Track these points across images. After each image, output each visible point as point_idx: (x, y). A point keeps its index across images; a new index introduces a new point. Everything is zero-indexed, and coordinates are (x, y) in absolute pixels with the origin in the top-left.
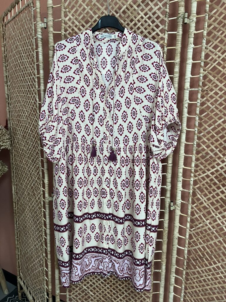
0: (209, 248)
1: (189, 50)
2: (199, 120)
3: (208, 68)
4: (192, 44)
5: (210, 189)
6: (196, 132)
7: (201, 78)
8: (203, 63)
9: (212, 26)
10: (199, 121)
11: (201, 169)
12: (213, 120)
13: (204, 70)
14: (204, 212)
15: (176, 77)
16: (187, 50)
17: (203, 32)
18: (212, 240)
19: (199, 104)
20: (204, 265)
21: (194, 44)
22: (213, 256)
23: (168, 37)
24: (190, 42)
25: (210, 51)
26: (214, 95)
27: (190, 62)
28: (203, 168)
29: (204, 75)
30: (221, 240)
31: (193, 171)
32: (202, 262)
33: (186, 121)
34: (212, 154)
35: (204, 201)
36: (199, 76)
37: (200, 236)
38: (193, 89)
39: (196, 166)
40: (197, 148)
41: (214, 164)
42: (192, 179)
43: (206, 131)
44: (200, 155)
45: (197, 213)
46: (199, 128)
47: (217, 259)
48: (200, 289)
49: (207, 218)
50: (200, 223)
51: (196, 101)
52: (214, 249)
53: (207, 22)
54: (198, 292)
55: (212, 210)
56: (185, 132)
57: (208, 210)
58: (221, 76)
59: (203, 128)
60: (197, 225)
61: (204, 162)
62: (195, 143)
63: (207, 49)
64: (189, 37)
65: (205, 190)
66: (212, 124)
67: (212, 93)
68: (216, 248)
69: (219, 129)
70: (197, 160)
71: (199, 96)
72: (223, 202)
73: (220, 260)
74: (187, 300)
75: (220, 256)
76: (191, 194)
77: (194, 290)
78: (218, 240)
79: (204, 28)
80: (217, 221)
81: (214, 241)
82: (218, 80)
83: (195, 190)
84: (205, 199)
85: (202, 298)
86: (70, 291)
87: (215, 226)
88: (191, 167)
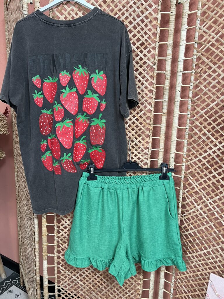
0: (200, 233)
1: (182, 32)
2: (192, 103)
3: (202, 50)
4: (186, 25)
5: (202, 174)
6: (189, 116)
7: (195, 60)
8: (197, 44)
9: (207, 6)
10: (192, 105)
11: (193, 154)
12: (206, 103)
13: (198, 52)
14: (196, 197)
15: (169, 60)
16: (181, 31)
17: (197, 12)
18: (203, 225)
19: (191, 87)
20: (194, 251)
21: (187, 25)
22: (203, 242)
23: (161, 17)
24: (184, 23)
25: (204, 32)
26: (207, 78)
27: (183, 43)
28: (195, 153)
29: (197, 57)
30: (212, 226)
31: (185, 156)
32: (192, 248)
33: (179, 105)
34: (204, 138)
35: (196, 186)
36: (192, 58)
37: (191, 222)
38: (186, 72)
39: (189, 150)
40: (189, 132)
41: (207, 148)
42: (184, 164)
43: (199, 114)
44: (193, 139)
45: (189, 198)
46: (192, 112)
47: (208, 245)
48: (191, 275)
49: (198, 203)
50: (192, 209)
51: (189, 84)
52: (205, 234)
53: (201, 2)
54: (189, 278)
55: (203, 195)
56: (178, 116)
57: (200, 195)
58: (215, 58)
59: (196, 111)
60: (188, 211)
61: (196, 147)
62: (188, 127)
63: (201, 30)
64: (182, 18)
65: (197, 175)
66: (205, 107)
67: (205, 76)
68: (207, 233)
69: (212, 112)
70: (190, 144)
71: (192, 79)
72: (214, 187)
73: (211, 246)
74: (178, 286)
75: (211, 242)
76: (183, 179)
77: (185, 276)
78: (209, 225)
79: (197, 8)
80: (208, 206)
81: (205, 227)
82: (211, 61)
83: (188, 175)
84: (197, 184)
85: (193, 283)
86: (59, 282)
87: (207, 211)
88: (183, 152)
